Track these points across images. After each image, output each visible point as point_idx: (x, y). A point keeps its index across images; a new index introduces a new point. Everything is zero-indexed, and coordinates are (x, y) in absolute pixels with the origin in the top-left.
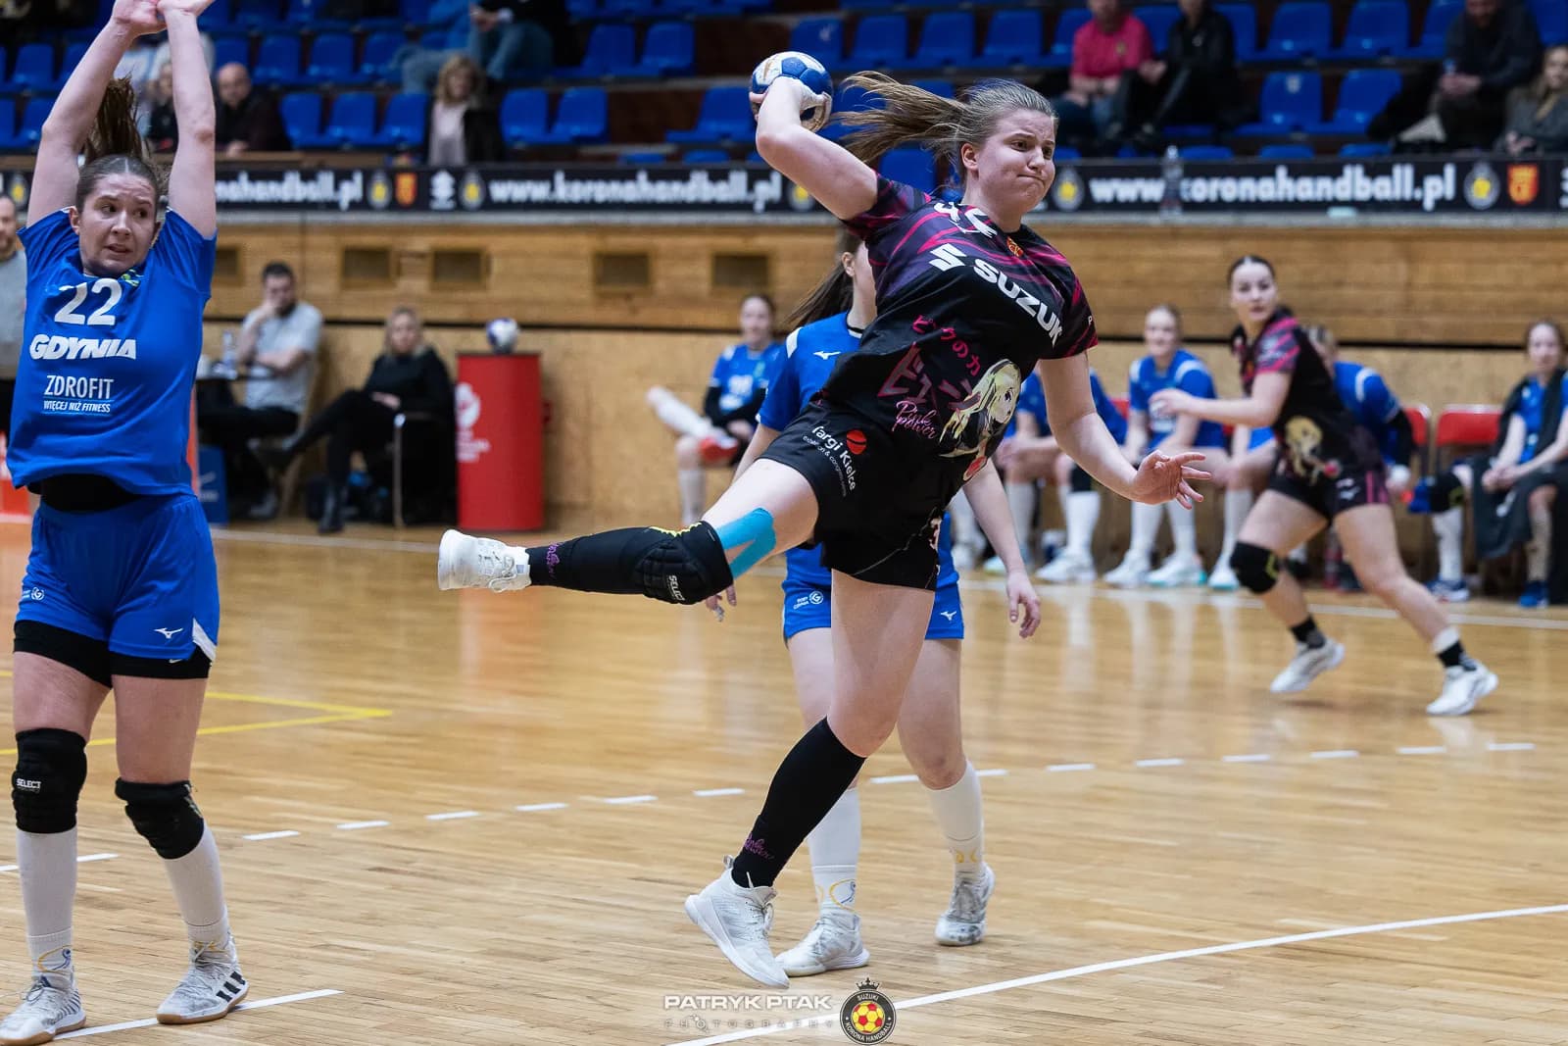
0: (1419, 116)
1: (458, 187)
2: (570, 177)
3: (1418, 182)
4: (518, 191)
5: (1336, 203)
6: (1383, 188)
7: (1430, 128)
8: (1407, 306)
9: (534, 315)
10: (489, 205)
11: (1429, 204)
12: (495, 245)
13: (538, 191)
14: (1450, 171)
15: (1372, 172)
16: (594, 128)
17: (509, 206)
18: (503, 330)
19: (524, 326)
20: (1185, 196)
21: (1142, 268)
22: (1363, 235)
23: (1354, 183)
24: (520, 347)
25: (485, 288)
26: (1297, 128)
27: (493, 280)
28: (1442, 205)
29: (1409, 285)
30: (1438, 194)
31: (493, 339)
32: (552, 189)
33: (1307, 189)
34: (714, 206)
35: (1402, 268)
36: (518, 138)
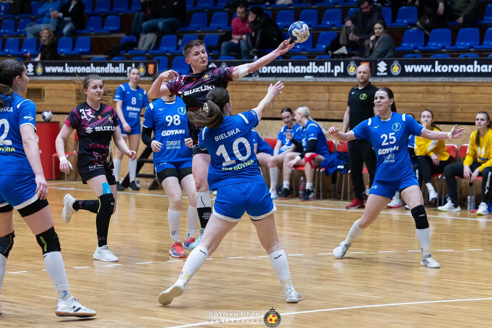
0: (340, 46)
1: (35, 68)
2: (69, 65)
3: (332, 68)
4: (54, 69)
5: (307, 74)
6: (321, 69)
7: (343, 50)
8: (329, 108)
9: (58, 109)
10: (45, 74)
11: (336, 74)
12: (46, 87)
13: (60, 69)
14: (342, 63)
15: (318, 64)
16: (86, 50)
17: (51, 74)
18: (47, 114)
19: (54, 113)
20: (260, 72)
21: (247, 95)
22: (315, 84)
23: (312, 68)
24: (53, 120)
25: (43, 101)
26: (304, 50)
27: (45, 98)
28: (340, 75)
29: (329, 101)
30: (339, 71)
31: (44, 117)
32: (64, 69)
33: (298, 69)
34: (114, 74)
35: (327, 95)
36: (62, 52)
